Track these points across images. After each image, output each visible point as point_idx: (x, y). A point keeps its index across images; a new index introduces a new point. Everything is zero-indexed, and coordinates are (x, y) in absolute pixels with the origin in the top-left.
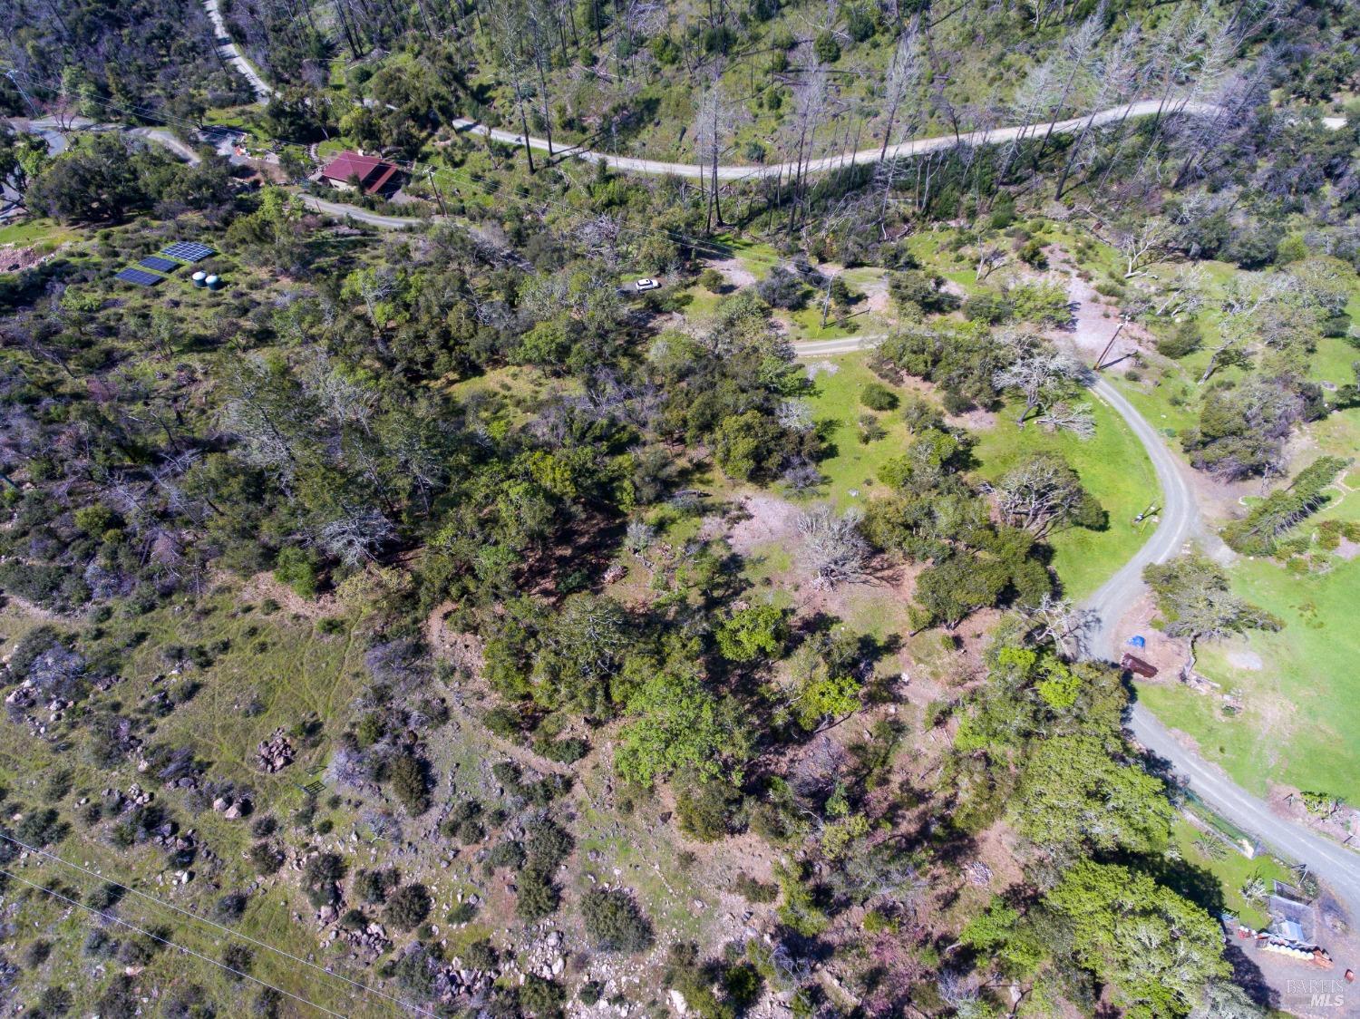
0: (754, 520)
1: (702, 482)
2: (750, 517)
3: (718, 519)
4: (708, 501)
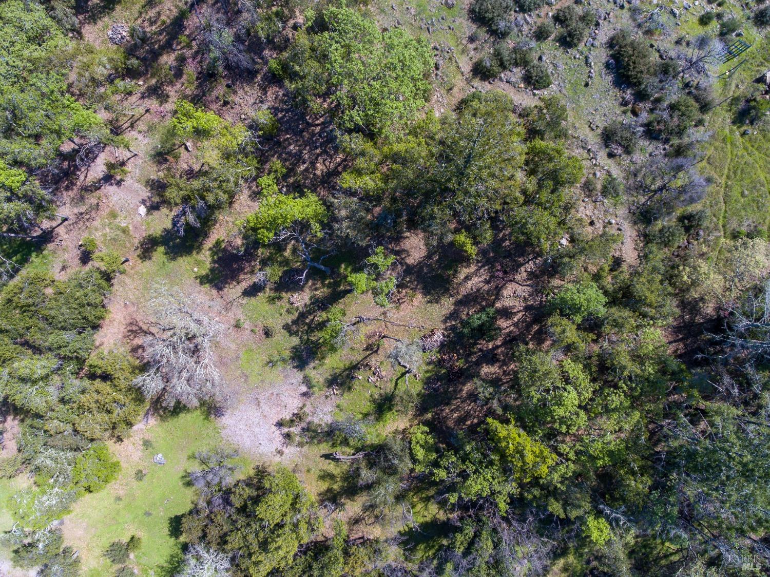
0: (275, 421)
1: (332, 477)
2: (280, 424)
3: (316, 420)
4: (325, 448)
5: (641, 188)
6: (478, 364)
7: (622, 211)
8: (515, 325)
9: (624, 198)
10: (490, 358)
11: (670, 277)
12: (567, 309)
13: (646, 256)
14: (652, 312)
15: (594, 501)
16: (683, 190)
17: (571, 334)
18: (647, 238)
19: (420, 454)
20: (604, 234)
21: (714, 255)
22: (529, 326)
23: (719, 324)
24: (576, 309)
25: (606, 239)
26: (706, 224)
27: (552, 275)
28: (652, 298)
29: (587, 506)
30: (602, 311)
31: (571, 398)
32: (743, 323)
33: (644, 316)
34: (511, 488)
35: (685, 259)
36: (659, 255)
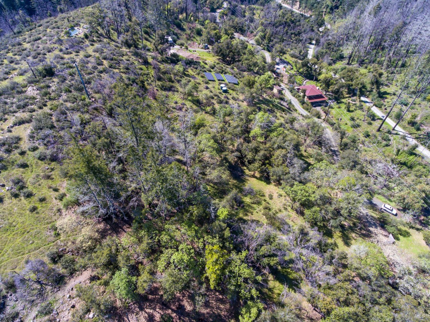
5: (41, 294)
6: (188, 314)
7: (60, 294)
8: (154, 309)
9: (50, 299)
10: (181, 310)
11: (92, 249)
12: (132, 287)
13: (84, 267)
14: (114, 248)
15: (213, 221)
16: (37, 271)
17: (145, 276)
18: (72, 273)
19: (254, 311)
20: (79, 296)
21: (71, 238)
22: (151, 301)
23: (107, 219)
24: (129, 283)
25: (81, 292)
26: (55, 250)
27: (116, 308)
28: (106, 251)
29: (217, 222)
30: (124, 270)
31: (176, 257)
32: (102, 211)
33: (117, 250)
34: (233, 255)
35: (78, 249)
36: (80, 261)
